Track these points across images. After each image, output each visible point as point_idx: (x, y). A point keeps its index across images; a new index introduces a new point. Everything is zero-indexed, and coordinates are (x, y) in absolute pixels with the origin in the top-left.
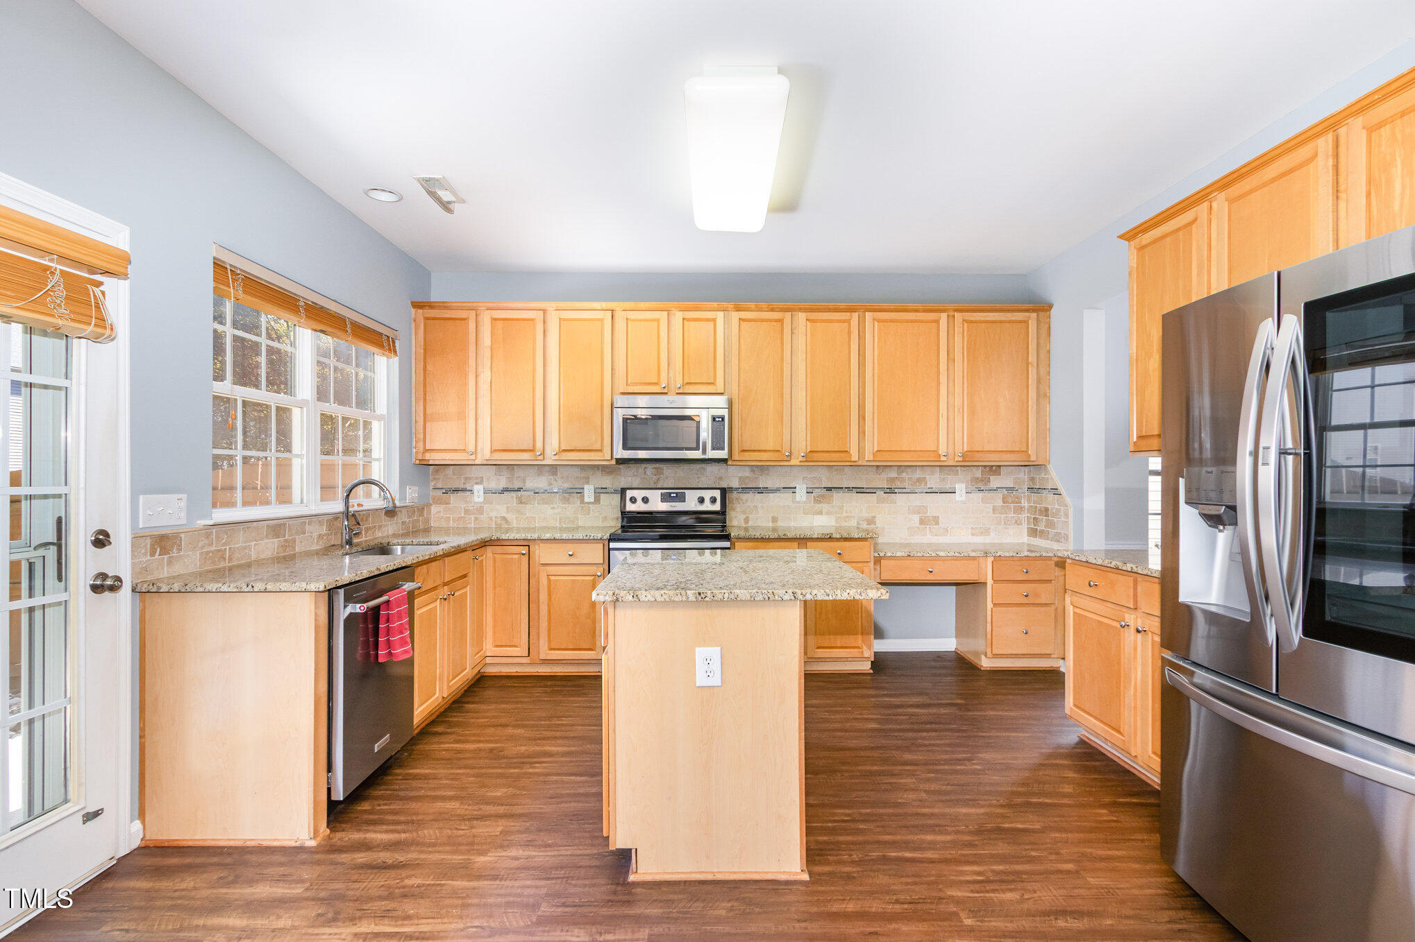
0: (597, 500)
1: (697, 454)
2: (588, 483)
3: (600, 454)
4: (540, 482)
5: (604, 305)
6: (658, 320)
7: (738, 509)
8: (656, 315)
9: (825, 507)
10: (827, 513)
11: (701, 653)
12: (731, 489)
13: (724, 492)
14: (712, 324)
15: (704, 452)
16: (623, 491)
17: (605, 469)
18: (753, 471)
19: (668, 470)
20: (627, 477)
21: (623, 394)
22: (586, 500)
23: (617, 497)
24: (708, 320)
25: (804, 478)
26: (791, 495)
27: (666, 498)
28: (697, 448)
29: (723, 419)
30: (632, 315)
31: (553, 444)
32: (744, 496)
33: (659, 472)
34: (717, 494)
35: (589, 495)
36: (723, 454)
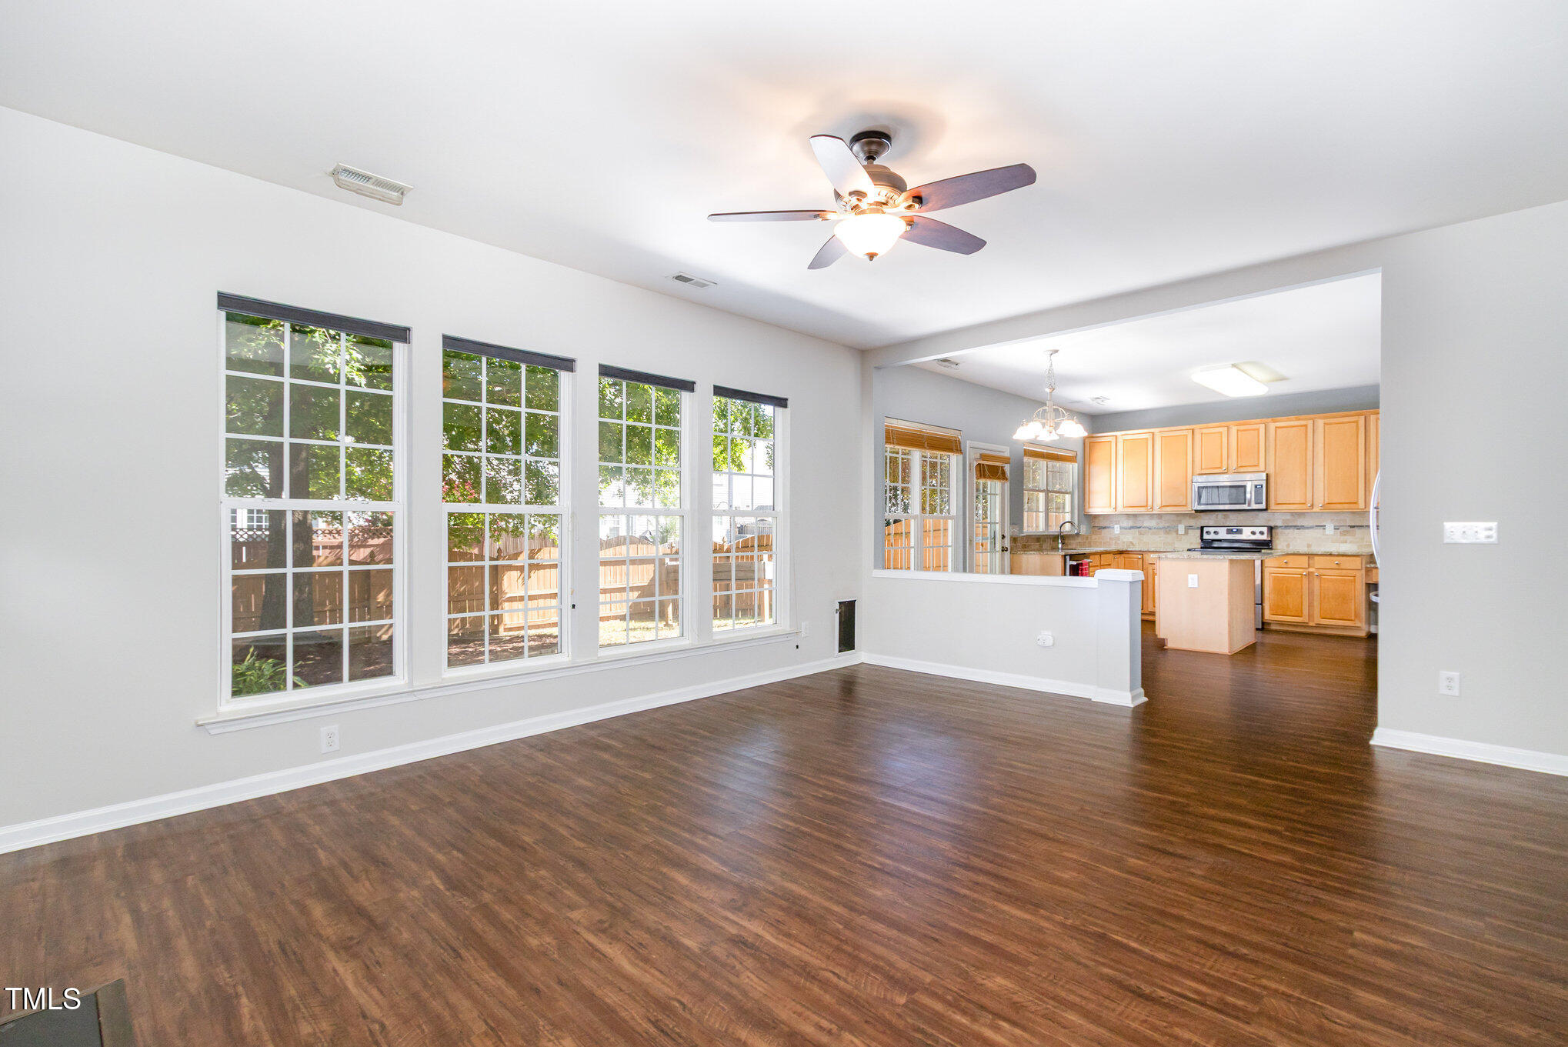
0: (1186, 533)
1: (1245, 507)
2: (1180, 523)
3: (1185, 508)
4: (1153, 523)
5: (1188, 427)
6: (1221, 433)
7: (1282, 539)
8: (1220, 429)
9: (1349, 538)
10: (1350, 542)
11: (1190, 576)
12: (1276, 527)
13: (1271, 529)
14: (1256, 431)
15: (1249, 505)
16: (1202, 528)
17: (1190, 515)
18: (1293, 515)
19: (1232, 515)
20: (1204, 520)
21: (1199, 474)
22: (1180, 532)
23: (1199, 531)
24: (1254, 430)
25: (1332, 520)
26: (1322, 530)
27: (1229, 532)
28: (1245, 503)
29: (1262, 486)
30: (1204, 431)
31: (1158, 502)
32: (1287, 531)
33: (1226, 517)
34: (1265, 530)
35: (1181, 529)
36: (1263, 506)
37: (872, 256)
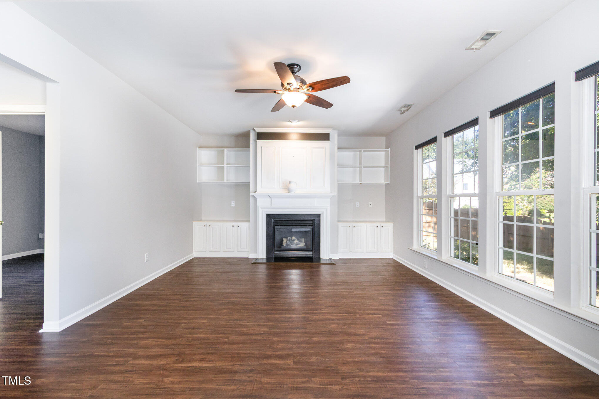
37: (293, 107)
